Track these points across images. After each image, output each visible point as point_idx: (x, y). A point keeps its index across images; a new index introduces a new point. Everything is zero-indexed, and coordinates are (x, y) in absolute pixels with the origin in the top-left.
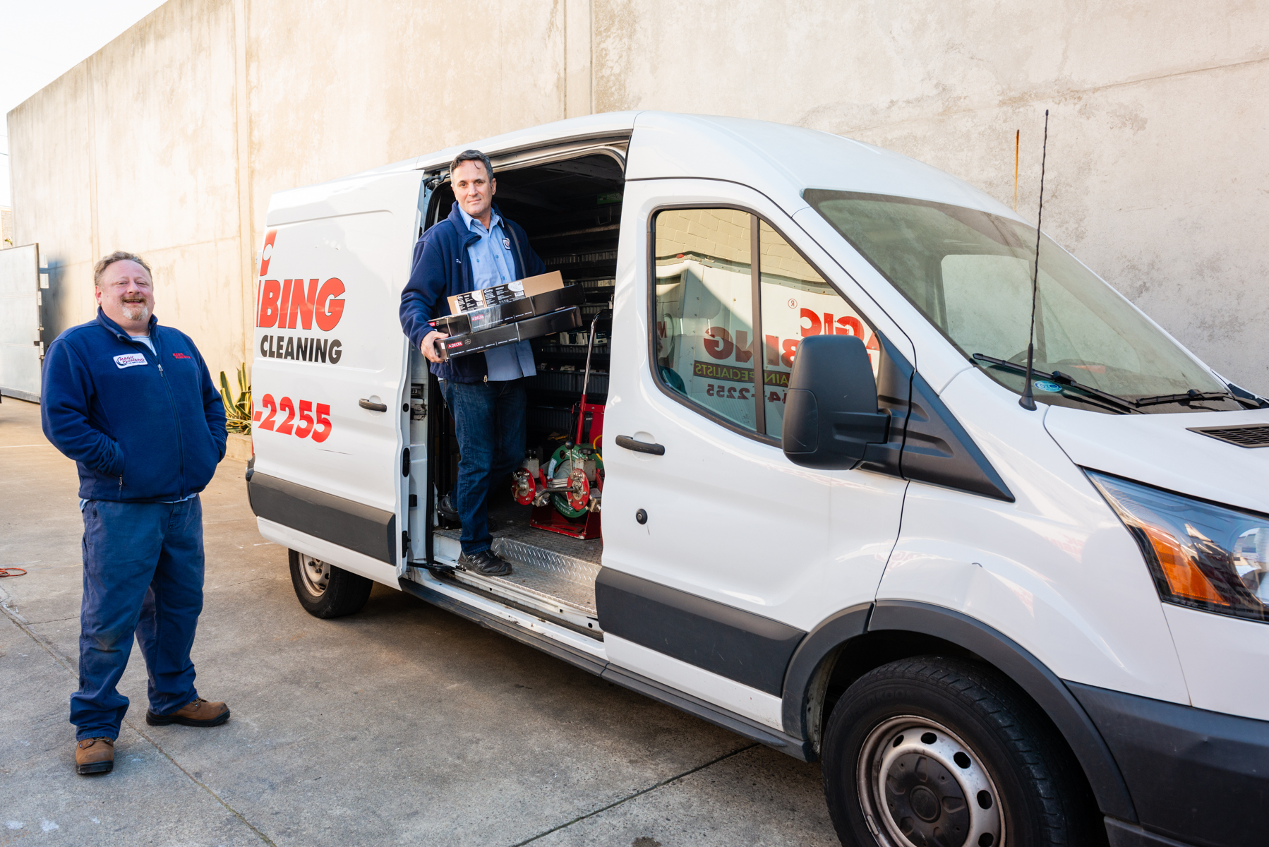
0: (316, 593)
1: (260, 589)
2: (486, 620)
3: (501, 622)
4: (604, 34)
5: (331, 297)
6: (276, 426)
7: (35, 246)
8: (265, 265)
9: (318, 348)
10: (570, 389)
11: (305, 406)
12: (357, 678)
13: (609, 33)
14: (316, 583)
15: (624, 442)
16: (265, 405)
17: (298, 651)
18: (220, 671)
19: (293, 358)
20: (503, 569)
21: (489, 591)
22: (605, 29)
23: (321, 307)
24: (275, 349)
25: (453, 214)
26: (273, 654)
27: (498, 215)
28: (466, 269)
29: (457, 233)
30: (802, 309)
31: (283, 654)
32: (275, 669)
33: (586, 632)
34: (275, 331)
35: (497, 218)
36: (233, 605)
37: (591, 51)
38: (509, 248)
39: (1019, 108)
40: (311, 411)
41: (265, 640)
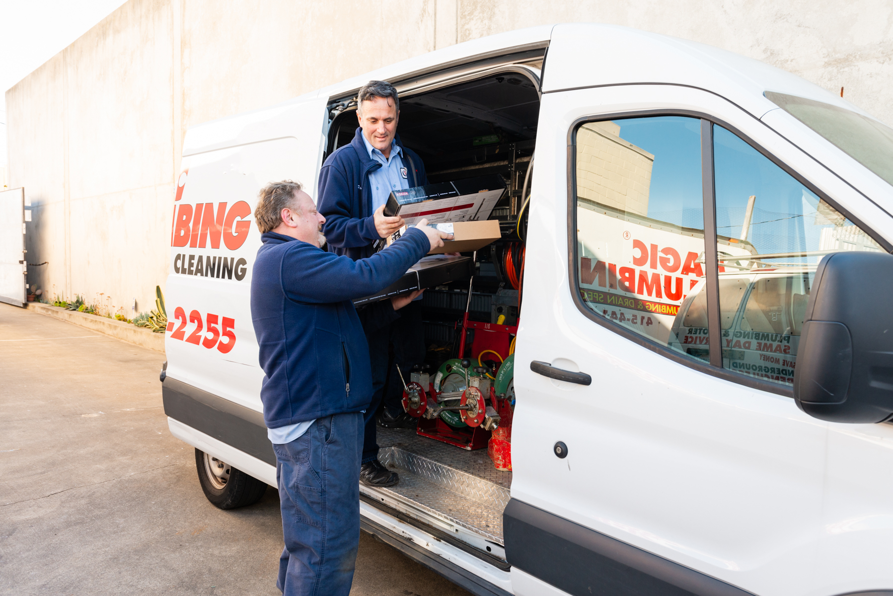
0: (218, 486)
1: (170, 476)
2: (379, 534)
3: (395, 537)
4: (468, 17)
5: (238, 219)
6: (186, 337)
7: (21, 189)
8: (180, 191)
9: (225, 266)
10: (445, 306)
11: (212, 319)
12: (252, 582)
13: (472, 16)
14: (219, 477)
15: (537, 368)
16: (177, 317)
17: (197, 547)
18: (120, 573)
19: (202, 275)
20: (391, 480)
21: (381, 500)
22: (469, 14)
23: (228, 228)
24: (186, 266)
25: (356, 140)
26: (174, 551)
27: (399, 146)
28: (366, 195)
29: (360, 160)
30: (634, 240)
31: (183, 551)
32: (173, 570)
33: (485, 555)
34: (187, 250)
35: (398, 149)
36: (144, 494)
37: (457, 32)
38: (406, 177)
39: (844, 68)
40: (217, 323)
41: (168, 534)
